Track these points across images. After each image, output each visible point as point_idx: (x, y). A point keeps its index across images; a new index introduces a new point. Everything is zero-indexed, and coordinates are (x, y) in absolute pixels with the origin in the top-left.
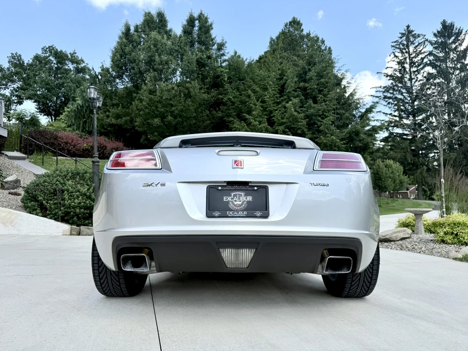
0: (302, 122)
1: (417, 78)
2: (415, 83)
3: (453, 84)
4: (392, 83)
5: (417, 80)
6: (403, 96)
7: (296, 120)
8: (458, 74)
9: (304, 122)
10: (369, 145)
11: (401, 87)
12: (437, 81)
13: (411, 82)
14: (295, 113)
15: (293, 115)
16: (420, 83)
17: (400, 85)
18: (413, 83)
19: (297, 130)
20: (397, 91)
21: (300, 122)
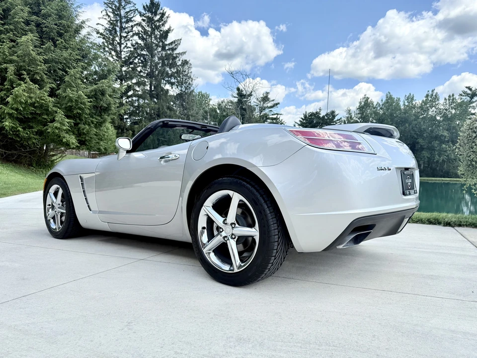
0: (41, 66)
1: (127, 44)
2: (124, 48)
3: (156, 59)
4: (103, 43)
5: (126, 46)
6: (113, 58)
7: (33, 61)
8: (160, 52)
9: (44, 67)
10: (110, 107)
11: (111, 49)
12: (144, 52)
13: (120, 47)
14: (34, 54)
15: (30, 55)
16: (128, 50)
17: (110, 47)
18: (122, 48)
19: (34, 75)
20: (107, 51)
21: (38, 65)
